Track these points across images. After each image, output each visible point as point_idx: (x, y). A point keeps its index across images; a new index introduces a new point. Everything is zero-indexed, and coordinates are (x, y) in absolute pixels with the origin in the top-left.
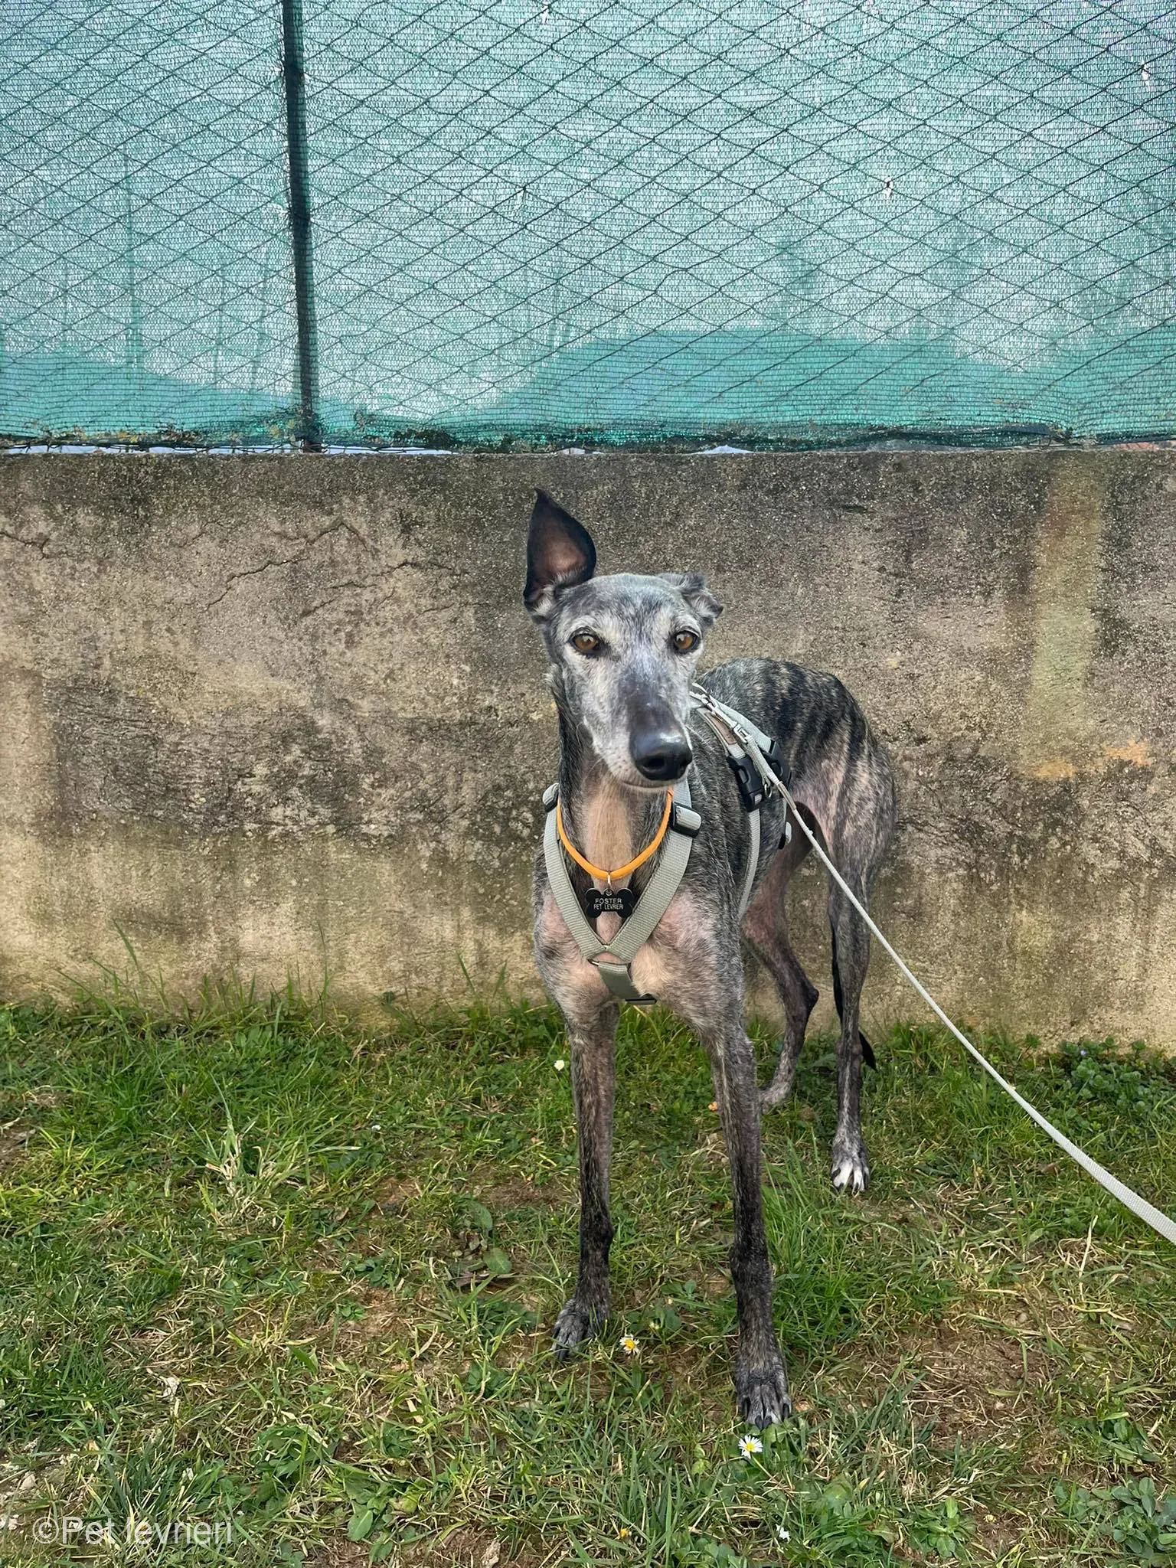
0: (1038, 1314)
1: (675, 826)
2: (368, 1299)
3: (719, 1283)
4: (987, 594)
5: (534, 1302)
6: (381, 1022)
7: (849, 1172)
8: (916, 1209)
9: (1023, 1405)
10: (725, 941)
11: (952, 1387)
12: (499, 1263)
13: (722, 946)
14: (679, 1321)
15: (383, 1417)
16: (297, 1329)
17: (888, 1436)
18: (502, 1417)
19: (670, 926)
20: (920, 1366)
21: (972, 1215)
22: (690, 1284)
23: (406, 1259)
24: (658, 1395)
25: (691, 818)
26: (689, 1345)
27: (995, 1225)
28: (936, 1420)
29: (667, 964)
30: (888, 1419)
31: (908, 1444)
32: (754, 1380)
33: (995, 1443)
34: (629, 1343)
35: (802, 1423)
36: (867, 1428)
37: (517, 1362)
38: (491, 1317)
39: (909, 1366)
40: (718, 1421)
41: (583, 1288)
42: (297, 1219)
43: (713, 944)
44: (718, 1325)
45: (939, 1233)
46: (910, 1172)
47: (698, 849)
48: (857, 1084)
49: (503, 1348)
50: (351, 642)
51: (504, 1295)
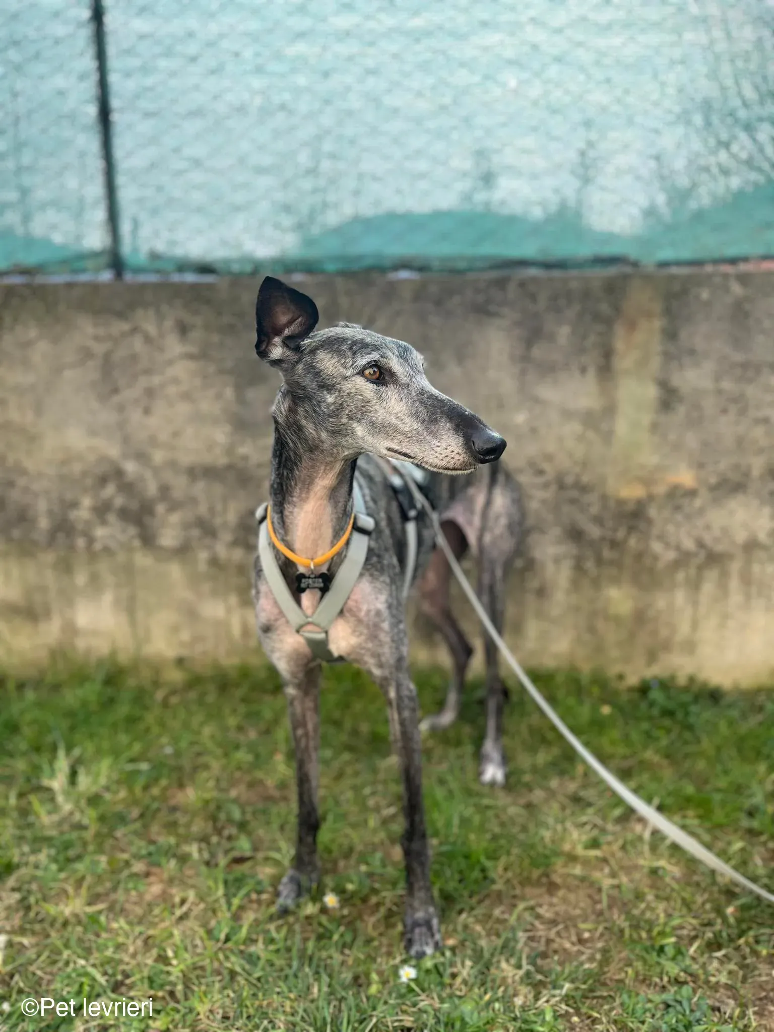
0: (616, 868)
1: (357, 529)
2: (147, 875)
3: (397, 853)
4: (583, 370)
5: (266, 872)
6: (175, 676)
7: (493, 772)
8: (538, 795)
9: (602, 935)
10: (394, 612)
11: (553, 922)
12: (244, 845)
13: (393, 616)
14: (367, 882)
15: (150, 962)
16: (93, 899)
17: (507, 961)
18: (233, 959)
19: (356, 601)
20: (532, 908)
21: (576, 799)
22: (379, 855)
23: (178, 845)
24: (348, 938)
25: (367, 522)
26: (374, 900)
27: (589, 805)
28: (542, 947)
29: (354, 631)
30: (507, 948)
31: (519, 967)
32: (416, 924)
33: (582, 964)
34: (331, 900)
35: (448, 954)
36: (492, 955)
37: (249, 917)
38: (233, 885)
39: (526, 909)
40: (390, 954)
41: (301, 862)
42: (102, 819)
43: (385, 613)
44: (394, 884)
45: (551, 812)
46: (534, 770)
47: (373, 544)
48: (499, 712)
49: (242, 908)
50: (147, 411)
51: (245, 867)
